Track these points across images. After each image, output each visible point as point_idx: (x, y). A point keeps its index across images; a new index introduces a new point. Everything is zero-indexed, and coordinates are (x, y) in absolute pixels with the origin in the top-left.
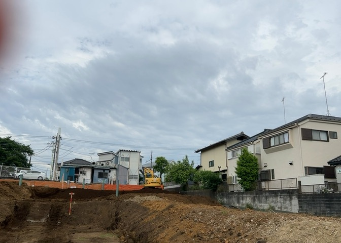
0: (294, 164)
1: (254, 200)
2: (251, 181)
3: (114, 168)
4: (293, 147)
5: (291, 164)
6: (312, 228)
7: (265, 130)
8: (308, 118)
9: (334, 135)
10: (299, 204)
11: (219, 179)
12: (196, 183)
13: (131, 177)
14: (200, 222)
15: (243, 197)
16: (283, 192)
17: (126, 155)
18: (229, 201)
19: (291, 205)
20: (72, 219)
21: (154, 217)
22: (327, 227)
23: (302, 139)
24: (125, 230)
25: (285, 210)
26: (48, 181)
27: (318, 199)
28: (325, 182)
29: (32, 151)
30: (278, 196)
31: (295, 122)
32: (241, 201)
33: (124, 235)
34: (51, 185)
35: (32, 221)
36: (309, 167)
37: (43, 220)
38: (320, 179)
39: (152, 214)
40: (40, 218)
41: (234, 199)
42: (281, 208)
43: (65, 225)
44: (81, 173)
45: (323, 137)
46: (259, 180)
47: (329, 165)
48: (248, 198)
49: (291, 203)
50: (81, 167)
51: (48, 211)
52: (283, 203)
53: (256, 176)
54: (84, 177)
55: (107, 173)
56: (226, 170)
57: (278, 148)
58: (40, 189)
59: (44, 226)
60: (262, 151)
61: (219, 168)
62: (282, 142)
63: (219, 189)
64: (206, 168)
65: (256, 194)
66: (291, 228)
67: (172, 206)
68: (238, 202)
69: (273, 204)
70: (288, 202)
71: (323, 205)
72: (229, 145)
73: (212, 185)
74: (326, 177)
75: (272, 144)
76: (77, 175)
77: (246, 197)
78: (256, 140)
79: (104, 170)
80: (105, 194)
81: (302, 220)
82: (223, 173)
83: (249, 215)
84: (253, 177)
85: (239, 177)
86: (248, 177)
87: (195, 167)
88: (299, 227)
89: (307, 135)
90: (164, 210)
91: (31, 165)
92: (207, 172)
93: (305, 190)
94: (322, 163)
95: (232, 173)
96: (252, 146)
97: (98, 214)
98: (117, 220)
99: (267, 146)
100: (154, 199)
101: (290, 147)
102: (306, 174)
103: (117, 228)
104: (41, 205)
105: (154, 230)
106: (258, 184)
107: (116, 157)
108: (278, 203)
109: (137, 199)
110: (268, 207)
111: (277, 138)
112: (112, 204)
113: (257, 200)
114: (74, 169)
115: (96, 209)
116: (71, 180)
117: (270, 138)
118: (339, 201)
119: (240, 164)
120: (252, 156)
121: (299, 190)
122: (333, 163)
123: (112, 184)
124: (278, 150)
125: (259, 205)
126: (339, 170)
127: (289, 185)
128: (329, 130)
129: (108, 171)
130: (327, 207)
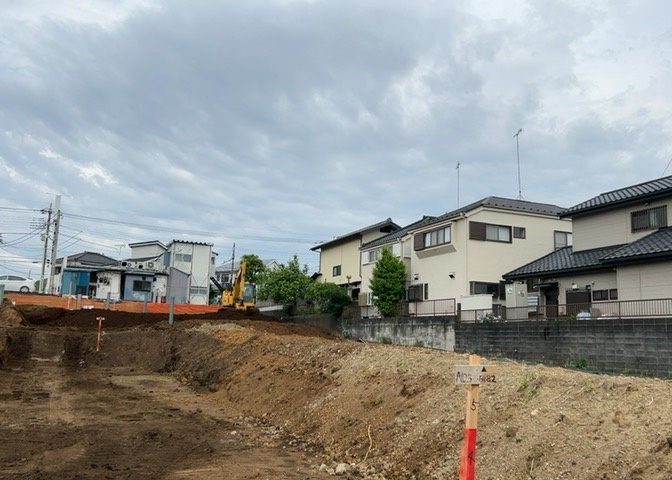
0: (456, 276)
1: (395, 332)
2: (393, 301)
3: (164, 274)
4: (455, 251)
5: (452, 276)
7: (425, 217)
8: (482, 205)
9: (520, 233)
10: (456, 338)
11: (347, 298)
12: (309, 303)
13: (194, 291)
15: (379, 327)
16: (435, 319)
17: (185, 250)
18: (358, 332)
19: (445, 339)
20: (102, 357)
21: (230, 352)
23: (470, 239)
24: (187, 371)
27: (480, 331)
28: (494, 305)
30: (428, 326)
31: (461, 211)
32: (377, 333)
33: (186, 377)
35: (39, 359)
36: (476, 283)
37: (57, 359)
38: (485, 302)
39: (227, 348)
40: (51, 355)
41: (367, 330)
42: (432, 343)
43: (93, 366)
44: (101, 281)
45: (504, 235)
46: (406, 300)
48: (387, 329)
49: (445, 337)
50: (101, 271)
51: (62, 346)
52: (436, 336)
53: (401, 294)
54: (107, 289)
55: (149, 283)
56: (360, 282)
57: (435, 250)
58: (30, 309)
59: (59, 366)
60: (413, 254)
61: (349, 278)
62: (441, 242)
63: (345, 314)
64: (327, 278)
65: (399, 323)
67: (255, 338)
68: (373, 335)
69: (421, 339)
70: (441, 335)
71: (485, 339)
72: (366, 240)
73: (334, 306)
74: (494, 298)
75: (428, 244)
76: (94, 284)
77: (384, 327)
78: (407, 234)
79: (144, 276)
80: (150, 320)
82: (354, 288)
84: (395, 294)
85: (374, 294)
86: (389, 295)
87: (310, 274)
89: (478, 232)
90: (245, 343)
92: (327, 286)
93: (467, 317)
94: (497, 279)
95: (366, 289)
96: (399, 244)
97: (143, 351)
98: (174, 359)
99: (420, 246)
100: (233, 328)
101: (452, 249)
102: (471, 292)
103: (174, 370)
104: (48, 336)
105: (228, 367)
106: (404, 307)
107: (168, 253)
108: (428, 336)
109: (206, 328)
110: (415, 342)
111: (435, 234)
112: (165, 335)
113: (399, 331)
114: (88, 271)
115: (140, 343)
116: (84, 293)
117: (425, 234)
118: (505, 334)
119: (377, 275)
120: (397, 261)
121: (457, 318)
122: (510, 278)
123: (159, 302)
124: (436, 253)
125: (402, 338)
126: (509, 289)
127: (445, 309)
128: (513, 225)
129: (151, 279)
130: (490, 343)
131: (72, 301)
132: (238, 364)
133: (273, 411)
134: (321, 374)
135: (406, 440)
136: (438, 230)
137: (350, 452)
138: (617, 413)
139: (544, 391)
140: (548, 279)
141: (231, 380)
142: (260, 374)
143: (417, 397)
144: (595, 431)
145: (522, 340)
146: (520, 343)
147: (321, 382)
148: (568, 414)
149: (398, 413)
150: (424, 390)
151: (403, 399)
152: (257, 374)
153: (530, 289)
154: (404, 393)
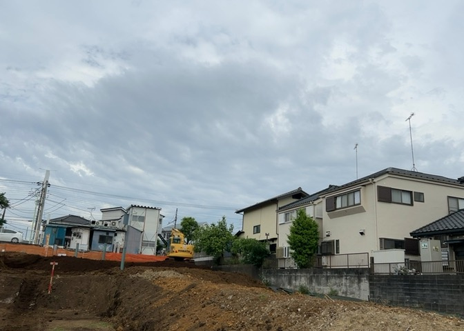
0: (365, 233)
1: (311, 281)
2: (308, 254)
3: (122, 231)
4: (365, 211)
5: (362, 233)
6: (379, 324)
7: (331, 186)
8: (388, 172)
9: (419, 197)
10: (370, 288)
11: (266, 251)
12: (234, 255)
13: (146, 244)
14: (229, 310)
15: (296, 277)
16: (349, 271)
17: (140, 213)
18: (277, 281)
19: (360, 289)
20: (52, 300)
21: (167, 300)
22: (399, 322)
23: (378, 201)
24: (125, 318)
25: (351, 296)
26: (27, 244)
27: (395, 283)
28: (405, 259)
29: (8, 202)
30: (342, 277)
31: (370, 177)
32: (294, 282)
33: (123, 325)
34: (30, 251)
36: (385, 239)
37: (9, 301)
38: (398, 256)
39: (165, 296)
40: (4, 297)
41: (284, 279)
42: (346, 293)
43: (40, 308)
44: (75, 235)
45: (406, 199)
46: (319, 253)
47: (412, 237)
48: (303, 278)
49: (359, 287)
50: (75, 227)
51: (18, 288)
52: (350, 286)
53: (315, 248)
54: (79, 241)
55: (111, 237)
56: (276, 239)
57: (346, 211)
58: (12, 255)
59: (9, 308)
60: (325, 215)
61: (267, 235)
62: (351, 203)
63: (265, 264)
64: (249, 235)
65: (314, 273)
66: (351, 322)
67: (193, 286)
68: (290, 283)
69: (335, 288)
70: (356, 285)
71: (401, 291)
72: (281, 205)
73: (255, 258)
74: (406, 253)
75: (338, 206)
76: (69, 237)
77: (301, 277)
78: (318, 199)
79: (108, 232)
80: (106, 266)
81: (367, 311)
82: (271, 243)
83: (296, 302)
84: (310, 249)
85: (292, 248)
86: (305, 249)
87: (235, 232)
88: (361, 321)
89: (385, 195)
90: (182, 291)
91: (5, 222)
92: (249, 241)
93: (378, 269)
94: (403, 234)
95: (283, 243)
96: (312, 207)
97: (91, 294)
98: (116, 303)
99: (331, 208)
100: (171, 275)
101: (362, 210)
102: (381, 248)
103: (115, 315)
104: (8, 278)
105: (163, 319)
106: (317, 259)
107: (127, 215)
108: (342, 286)
109: (148, 274)
110: (330, 291)
111: (345, 198)
112: (112, 279)
113: (314, 281)
114: (65, 229)
115: (88, 287)
116: (60, 244)
117: (336, 198)
118: (423, 286)
119: (294, 231)
120: (311, 221)
121: (371, 270)
122: (419, 234)
123: (118, 252)
125: (317, 287)
126: (425, 245)
127: (361, 262)
128: (413, 190)
129: (113, 235)
130: (406, 294)
140: (457, 236)
145: (442, 293)
146: (440, 295)
153: (442, 246)
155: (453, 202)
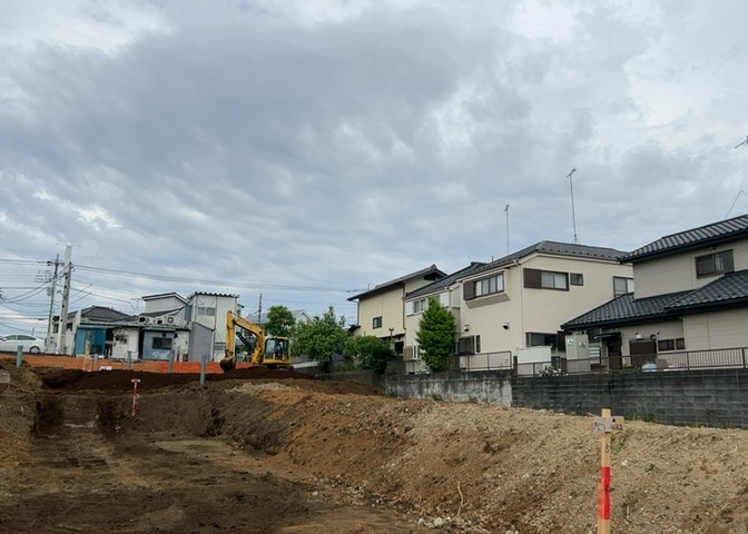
0: (511, 328)
1: (446, 389)
2: (443, 355)
3: (186, 330)
4: (509, 300)
5: (506, 327)
7: (473, 264)
8: (536, 250)
9: (577, 279)
10: (513, 394)
11: (390, 352)
12: (348, 358)
13: (219, 347)
15: (428, 383)
16: (489, 373)
17: (208, 303)
18: (405, 390)
19: (501, 395)
20: (139, 422)
23: (525, 287)
24: (236, 434)
27: (539, 386)
28: (553, 358)
30: (482, 381)
31: (513, 256)
32: (425, 390)
35: (73, 426)
36: (533, 334)
37: (91, 425)
38: (543, 354)
40: (84, 421)
41: (414, 387)
42: (487, 400)
44: (117, 339)
45: (560, 282)
46: (456, 353)
47: (562, 331)
48: (436, 385)
49: (501, 392)
50: (118, 328)
51: (95, 410)
52: (491, 392)
53: (451, 347)
54: (124, 346)
55: (170, 340)
56: (403, 335)
57: (487, 299)
59: (95, 432)
60: (463, 304)
61: (391, 330)
62: (493, 290)
63: (388, 369)
64: (367, 330)
65: (450, 378)
67: (308, 398)
68: (421, 392)
69: (474, 395)
70: (497, 391)
71: (545, 394)
72: (409, 289)
73: (376, 361)
75: (478, 293)
76: (110, 342)
77: (434, 383)
78: (455, 283)
79: (164, 333)
82: (397, 341)
84: (445, 348)
85: (422, 348)
86: (438, 348)
87: (347, 327)
89: (533, 280)
90: (298, 404)
92: (368, 339)
93: (522, 371)
94: (554, 329)
95: (411, 341)
96: (447, 293)
97: (182, 414)
98: (217, 422)
99: (470, 295)
100: (277, 388)
101: (506, 298)
102: (528, 344)
103: (219, 434)
104: (79, 400)
105: (285, 429)
106: (453, 361)
107: (188, 307)
108: (482, 392)
111: (486, 282)
112: (204, 396)
113: (450, 387)
115: (177, 406)
117: (475, 282)
118: (567, 388)
119: (425, 326)
120: (445, 312)
121: (513, 372)
122: (569, 329)
124: (488, 302)
125: (453, 395)
126: (569, 340)
127: (500, 362)
128: (570, 272)
129: (172, 336)
130: (551, 398)
131: (88, 361)
132: (297, 426)
133: (347, 472)
134: (393, 433)
135: (499, 493)
136: (490, 277)
137: (441, 508)
138: (705, 461)
139: (631, 443)
140: (610, 328)
141: (292, 442)
142: (324, 435)
143: (502, 453)
144: (684, 478)
145: (585, 394)
146: (583, 398)
147: (395, 441)
148: (658, 463)
149: (486, 469)
150: (509, 447)
151: (488, 456)
152: (320, 435)
153: (591, 340)
154: (487, 449)
155: (620, 284)
